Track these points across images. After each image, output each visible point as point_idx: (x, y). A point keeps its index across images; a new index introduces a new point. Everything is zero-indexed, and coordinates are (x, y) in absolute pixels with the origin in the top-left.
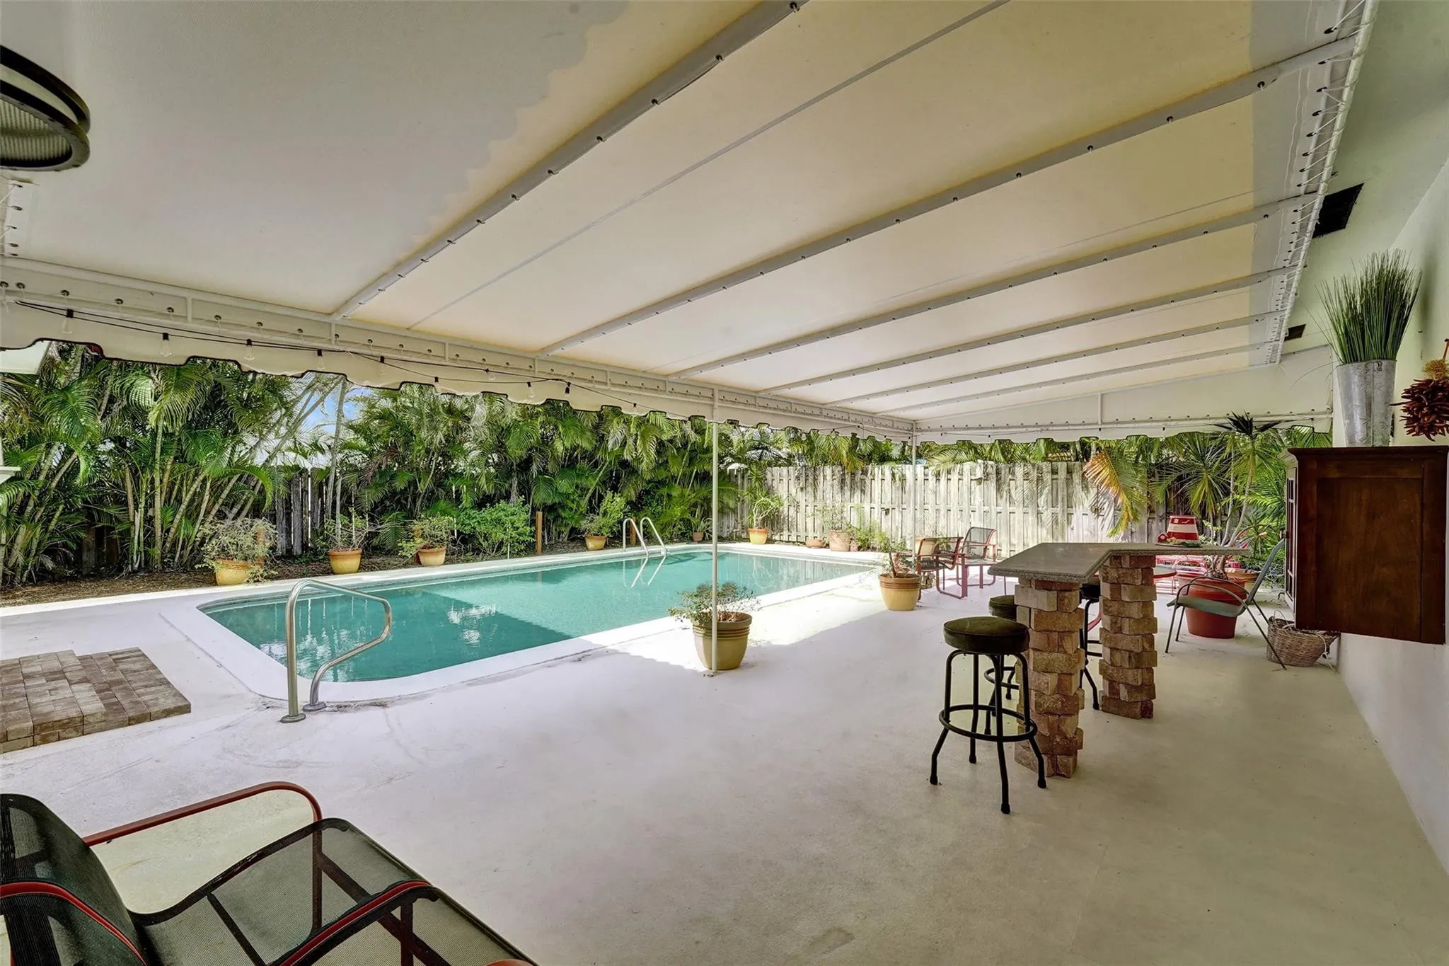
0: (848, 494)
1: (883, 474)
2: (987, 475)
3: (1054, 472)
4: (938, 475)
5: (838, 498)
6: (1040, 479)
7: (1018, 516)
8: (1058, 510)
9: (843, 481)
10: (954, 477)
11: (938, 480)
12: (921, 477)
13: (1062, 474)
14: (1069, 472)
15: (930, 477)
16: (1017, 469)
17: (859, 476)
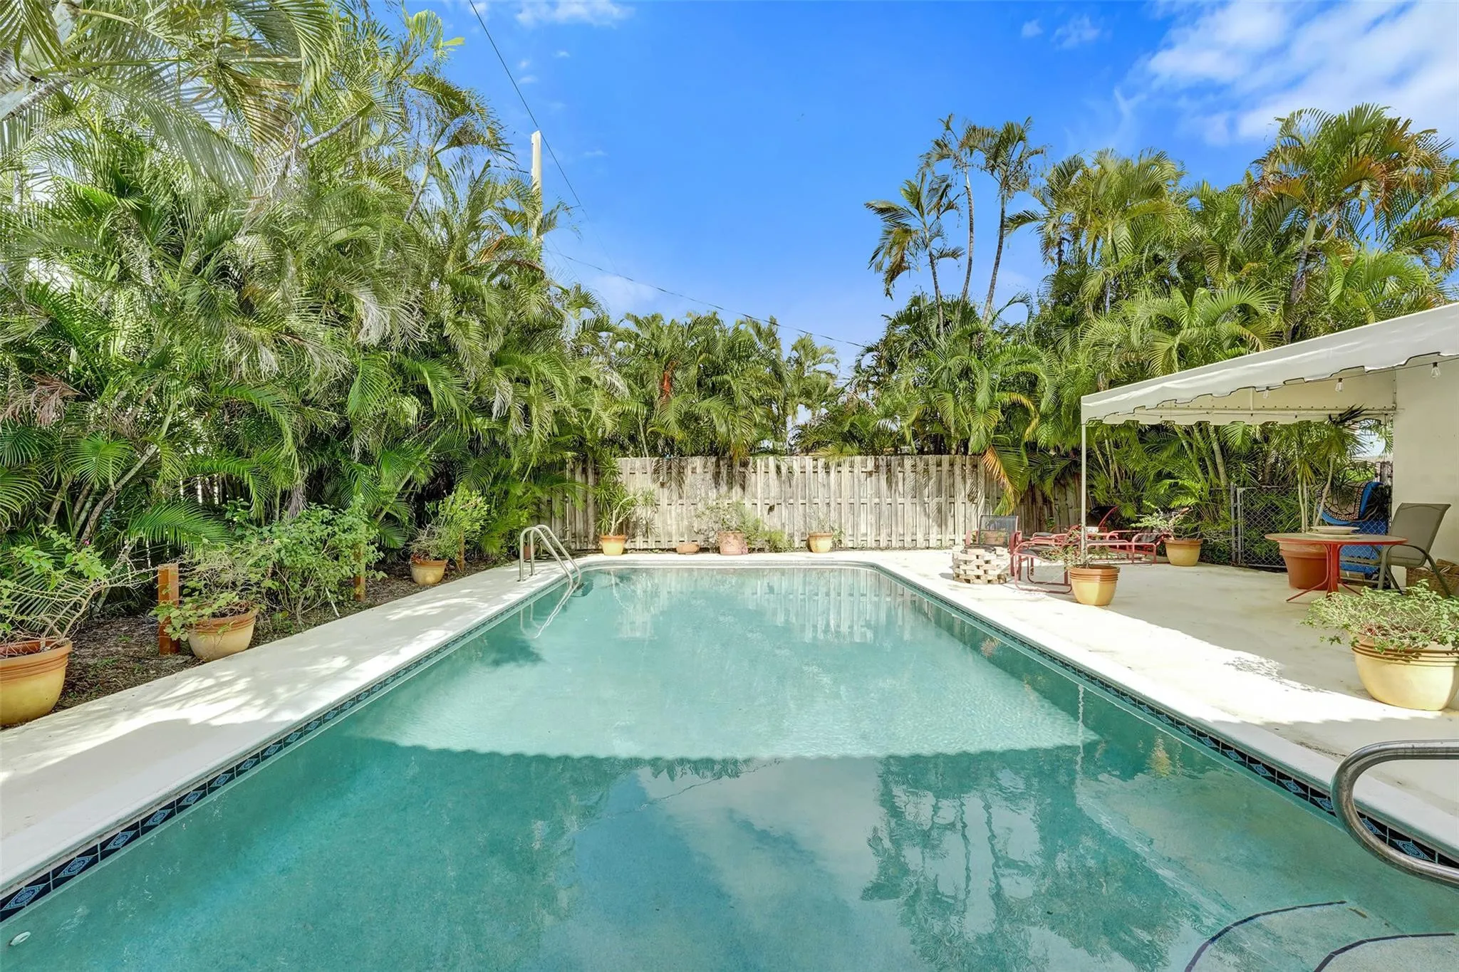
0: (724, 489)
1: (767, 466)
2: (877, 467)
3: (939, 464)
4: (827, 467)
5: (713, 494)
6: (926, 470)
7: (908, 507)
8: (943, 499)
9: (717, 475)
10: (845, 469)
11: (828, 473)
12: (809, 468)
13: (945, 466)
14: (952, 465)
15: (820, 470)
16: (906, 461)
17: (738, 468)
